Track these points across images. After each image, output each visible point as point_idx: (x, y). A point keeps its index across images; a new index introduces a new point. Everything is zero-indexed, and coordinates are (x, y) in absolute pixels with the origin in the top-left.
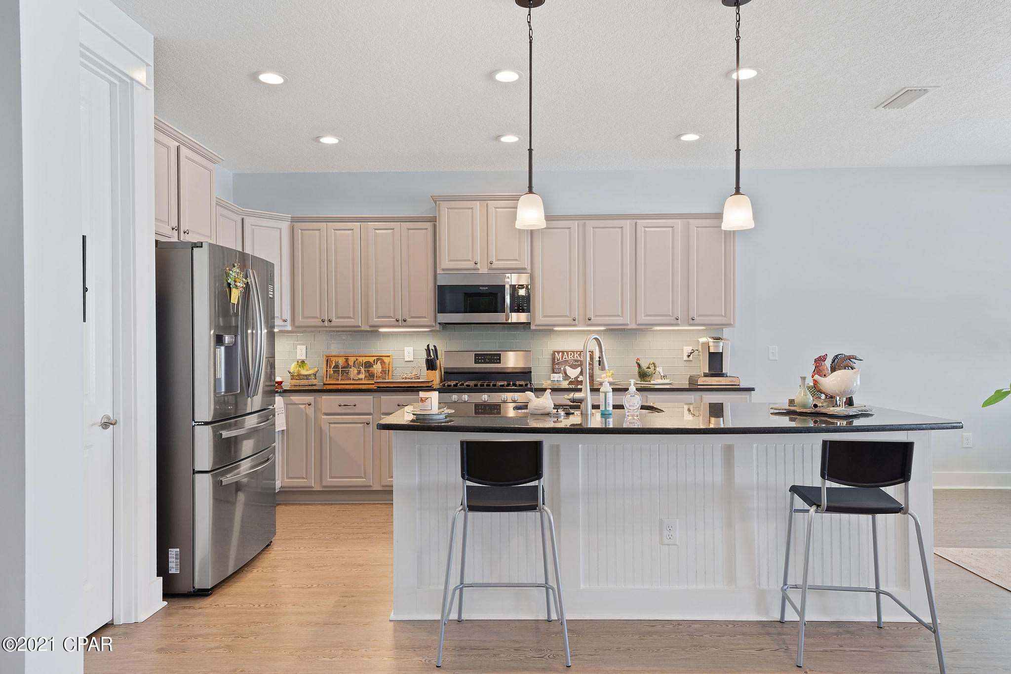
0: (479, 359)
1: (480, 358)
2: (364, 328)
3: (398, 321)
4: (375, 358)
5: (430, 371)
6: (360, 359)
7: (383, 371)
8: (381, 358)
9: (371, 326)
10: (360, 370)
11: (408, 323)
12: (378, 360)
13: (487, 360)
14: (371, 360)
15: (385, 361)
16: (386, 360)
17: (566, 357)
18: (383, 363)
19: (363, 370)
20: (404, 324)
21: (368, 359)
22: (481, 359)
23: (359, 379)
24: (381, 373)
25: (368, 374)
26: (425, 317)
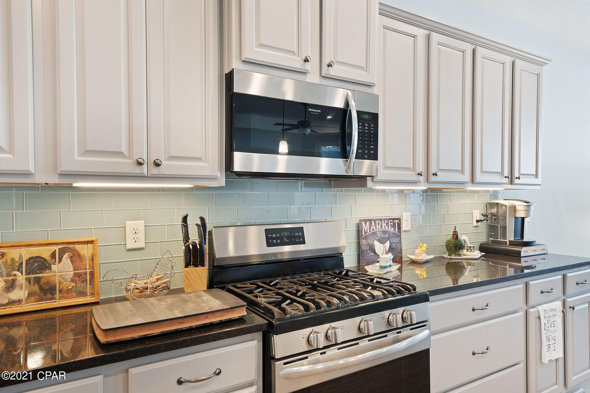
0: (273, 239)
1: (274, 236)
2: (40, 179)
3: (140, 164)
4: (56, 248)
5: (191, 269)
6: (14, 254)
7: (78, 277)
8: (70, 246)
9: (62, 175)
10: (14, 281)
11: (162, 170)
12: (62, 252)
13: (285, 240)
14: (45, 253)
15: (82, 252)
16: (85, 251)
17: (374, 227)
18: (76, 257)
19: (21, 278)
20: (155, 171)
21: (35, 252)
22: (276, 238)
23: (12, 303)
24: (72, 280)
25: (36, 288)
26: (199, 159)
